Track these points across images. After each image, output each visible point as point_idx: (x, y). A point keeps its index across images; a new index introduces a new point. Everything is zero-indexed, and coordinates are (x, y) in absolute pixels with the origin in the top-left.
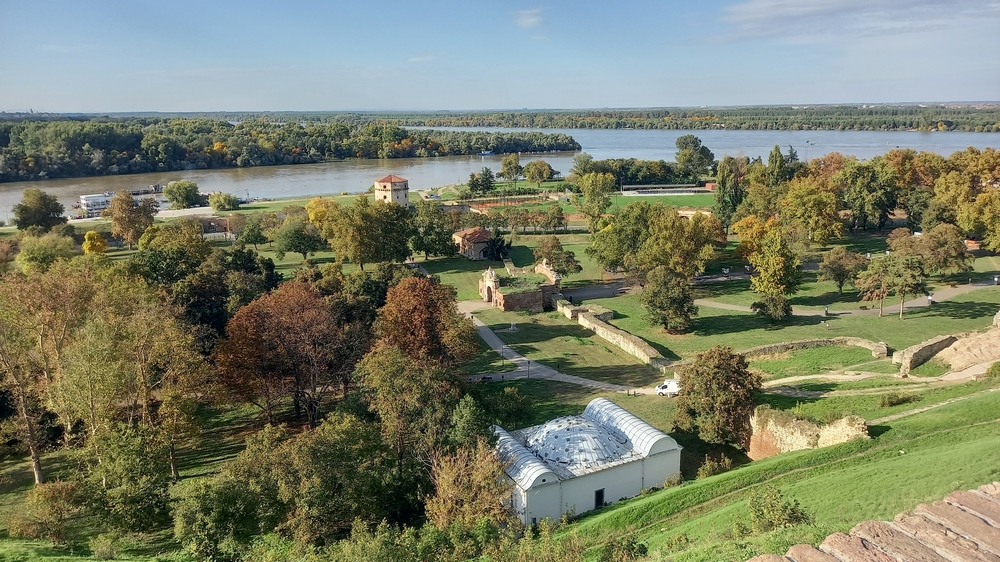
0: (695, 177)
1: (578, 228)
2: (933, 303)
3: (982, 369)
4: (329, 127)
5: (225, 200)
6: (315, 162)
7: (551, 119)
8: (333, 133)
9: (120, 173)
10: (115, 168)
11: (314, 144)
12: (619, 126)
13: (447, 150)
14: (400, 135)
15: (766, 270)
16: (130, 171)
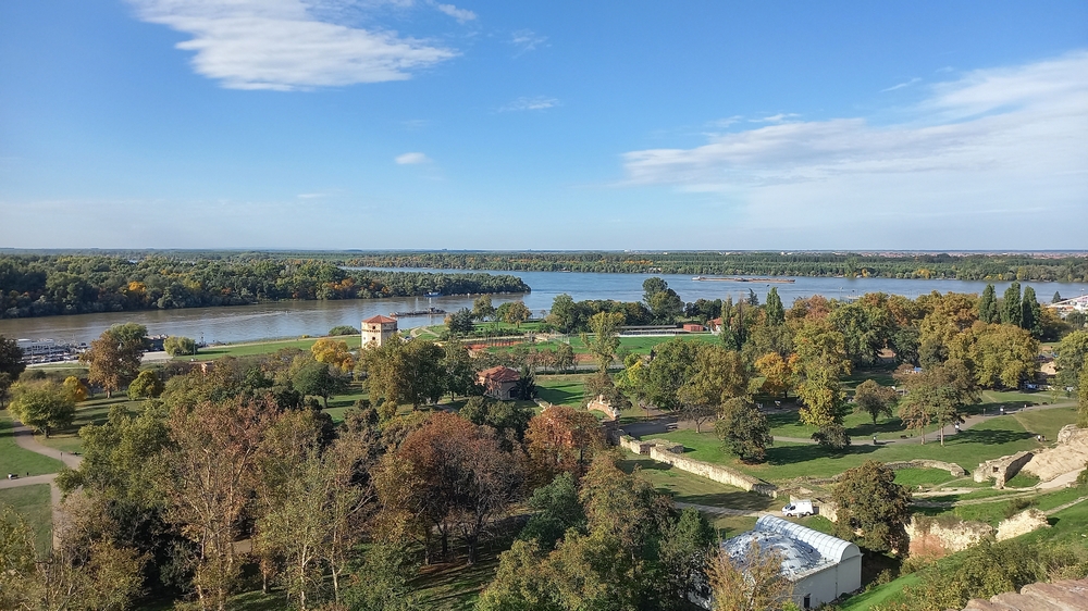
0: (671, 319)
1: (589, 367)
2: (960, 431)
3: (1073, 477)
4: (257, 266)
5: (183, 343)
6: (246, 303)
7: (484, 261)
8: (264, 272)
9: (20, 316)
10: (15, 311)
11: (245, 284)
12: (555, 268)
13: (390, 290)
14: (339, 276)
15: (816, 402)
16: (31, 314)
